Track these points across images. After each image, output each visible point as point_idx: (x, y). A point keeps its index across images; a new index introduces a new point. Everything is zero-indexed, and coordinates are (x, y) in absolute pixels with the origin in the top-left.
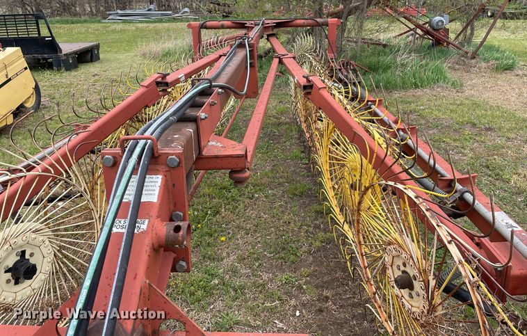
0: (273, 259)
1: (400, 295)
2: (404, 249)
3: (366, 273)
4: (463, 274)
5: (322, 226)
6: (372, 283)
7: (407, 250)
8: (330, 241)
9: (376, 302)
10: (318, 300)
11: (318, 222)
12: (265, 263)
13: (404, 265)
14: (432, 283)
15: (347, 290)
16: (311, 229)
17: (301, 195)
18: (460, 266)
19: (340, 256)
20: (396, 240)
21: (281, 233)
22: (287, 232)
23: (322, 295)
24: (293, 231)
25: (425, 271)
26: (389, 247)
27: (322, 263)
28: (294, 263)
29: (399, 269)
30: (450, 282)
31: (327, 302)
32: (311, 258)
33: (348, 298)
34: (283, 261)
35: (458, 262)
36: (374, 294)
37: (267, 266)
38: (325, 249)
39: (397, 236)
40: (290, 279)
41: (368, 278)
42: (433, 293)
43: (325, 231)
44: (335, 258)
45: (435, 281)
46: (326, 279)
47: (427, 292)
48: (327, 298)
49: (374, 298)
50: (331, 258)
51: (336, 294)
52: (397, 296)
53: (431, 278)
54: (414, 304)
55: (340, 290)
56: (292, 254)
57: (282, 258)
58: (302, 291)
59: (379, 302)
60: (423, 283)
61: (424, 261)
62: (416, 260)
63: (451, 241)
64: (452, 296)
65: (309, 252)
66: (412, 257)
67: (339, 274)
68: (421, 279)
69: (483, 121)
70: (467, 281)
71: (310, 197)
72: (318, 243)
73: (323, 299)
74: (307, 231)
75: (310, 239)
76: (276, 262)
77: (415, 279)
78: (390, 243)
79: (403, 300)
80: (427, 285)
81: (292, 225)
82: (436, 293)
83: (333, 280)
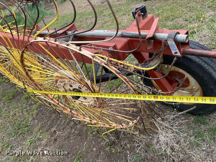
0: (17, 139)
1: (80, 102)
2: (64, 78)
3: (60, 106)
4: (99, 62)
5: (33, 103)
6: (66, 108)
7: (65, 77)
8: (40, 106)
9: (74, 114)
10: (52, 136)
11: (29, 103)
12: (14, 143)
13: (71, 86)
14: (89, 83)
15: (61, 120)
16: (28, 108)
17: (14, 97)
18: (95, 59)
19: (48, 108)
20: (57, 77)
21: (14, 122)
22: (16, 120)
23: (52, 132)
24: (19, 116)
25: (81, 80)
26: (57, 84)
27: (43, 118)
28: (29, 130)
29: (71, 91)
30: (96, 77)
31: (56, 133)
32: (36, 121)
33: (64, 122)
34: (22, 135)
35: (92, 58)
36: (71, 112)
37: (16, 144)
38: (40, 111)
39: (56, 74)
40: (31, 139)
41: (63, 107)
42: (92, 87)
43: (35, 103)
44: (47, 111)
45: (89, 81)
46: (49, 124)
47: (90, 90)
48: (55, 131)
49: (72, 113)
50: (46, 112)
51: (58, 126)
52: (79, 104)
53: (86, 81)
54: (89, 101)
55: (58, 122)
56: (25, 127)
57: (21, 134)
58: (41, 139)
59: (75, 113)
60: (85, 87)
61: (77, 75)
62: (73, 78)
63: (80, 48)
64: (102, 82)
65: (34, 119)
66: (70, 78)
67: (54, 116)
68: (83, 86)
69: (69, 21)
70: (103, 64)
71: (19, 95)
72: (35, 111)
73: (54, 134)
74: (27, 111)
75: (30, 113)
76: (20, 138)
77: (81, 89)
78: (56, 82)
79: (84, 103)
80: (87, 86)
81: (17, 114)
82: (94, 86)
83: (53, 121)
